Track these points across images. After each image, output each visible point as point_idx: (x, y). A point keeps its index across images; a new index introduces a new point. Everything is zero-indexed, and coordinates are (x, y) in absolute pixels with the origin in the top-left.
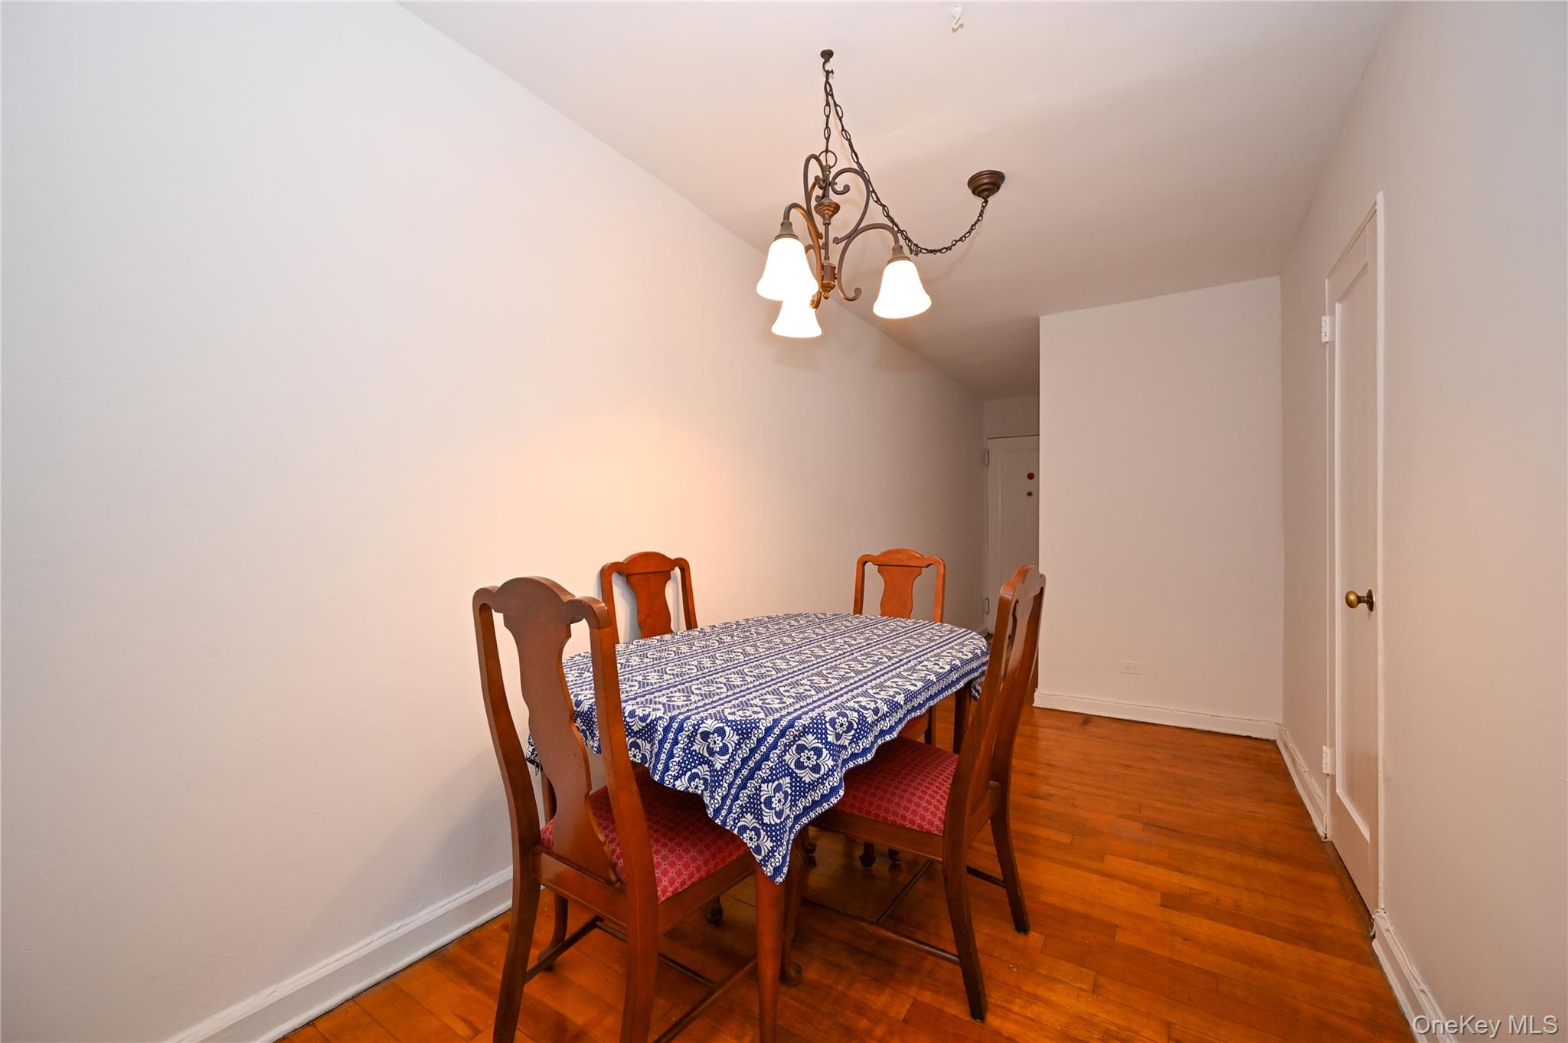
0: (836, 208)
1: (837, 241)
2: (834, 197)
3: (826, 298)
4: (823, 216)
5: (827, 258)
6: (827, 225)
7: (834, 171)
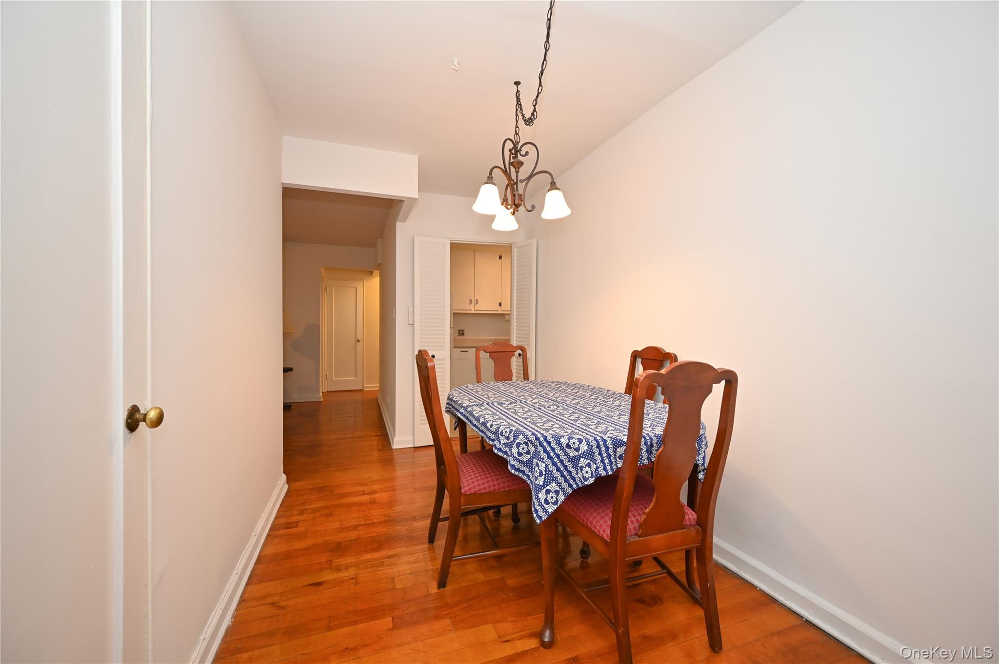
0: (522, 163)
1: (522, 181)
2: (520, 158)
3: (517, 211)
4: (515, 168)
5: (517, 190)
6: (517, 172)
7: (520, 145)
